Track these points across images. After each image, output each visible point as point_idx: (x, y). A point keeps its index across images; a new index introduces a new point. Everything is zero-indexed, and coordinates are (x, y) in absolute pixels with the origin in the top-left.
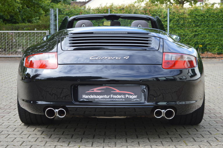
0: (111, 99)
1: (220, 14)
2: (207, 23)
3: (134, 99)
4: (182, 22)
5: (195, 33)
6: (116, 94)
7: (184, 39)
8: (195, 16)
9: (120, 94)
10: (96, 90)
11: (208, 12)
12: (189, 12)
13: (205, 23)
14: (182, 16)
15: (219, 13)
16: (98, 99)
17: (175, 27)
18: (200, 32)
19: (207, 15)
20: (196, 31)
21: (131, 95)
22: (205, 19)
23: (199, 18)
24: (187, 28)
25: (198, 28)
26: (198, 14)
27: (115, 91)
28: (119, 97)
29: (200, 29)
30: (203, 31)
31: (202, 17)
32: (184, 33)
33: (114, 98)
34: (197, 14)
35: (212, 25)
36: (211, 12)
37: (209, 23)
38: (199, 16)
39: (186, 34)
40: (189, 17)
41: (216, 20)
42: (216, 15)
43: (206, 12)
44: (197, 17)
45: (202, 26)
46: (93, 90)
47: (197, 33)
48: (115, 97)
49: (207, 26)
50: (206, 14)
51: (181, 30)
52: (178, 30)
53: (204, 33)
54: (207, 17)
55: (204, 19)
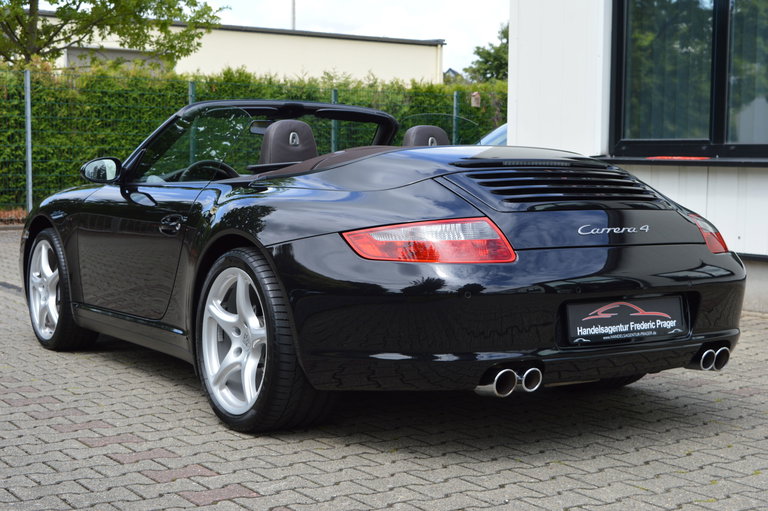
0: (632, 332)
1: (170, 94)
2: (135, 119)
3: (672, 328)
4: (63, 112)
5: (102, 146)
6: (638, 320)
7: (71, 163)
8: (99, 94)
9: (647, 319)
10: (601, 312)
11: (136, 85)
12: (84, 85)
13: (130, 118)
14: (63, 95)
15: (166, 89)
16: (607, 335)
17: (42, 127)
18: (116, 144)
19: (135, 95)
20: (103, 141)
21: (666, 319)
22: (130, 105)
23: (113, 101)
24: (77, 131)
25: (109, 131)
26: (110, 91)
27: (637, 312)
28: (645, 326)
29: (114, 135)
30: (123, 142)
31: (122, 99)
32: (70, 145)
33: (637, 331)
34: (106, 89)
35: (149, 123)
36: (144, 86)
37: (140, 117)
38: (112, 95)
39: (76, 149)
40: (84, 98)
41: (158, 109)
42: (159, 96)
43: (129, 85)
44: (106, 99)
45: (121, 124)
46: (596, 314)
47: (107, 147)
48: (638, 326)
49: (137, 128)
50: (133, 90)
51: (61, 136)
52: (53, 135)
53: (127, 147)
54: (135, 99)
55: (126, 105)
